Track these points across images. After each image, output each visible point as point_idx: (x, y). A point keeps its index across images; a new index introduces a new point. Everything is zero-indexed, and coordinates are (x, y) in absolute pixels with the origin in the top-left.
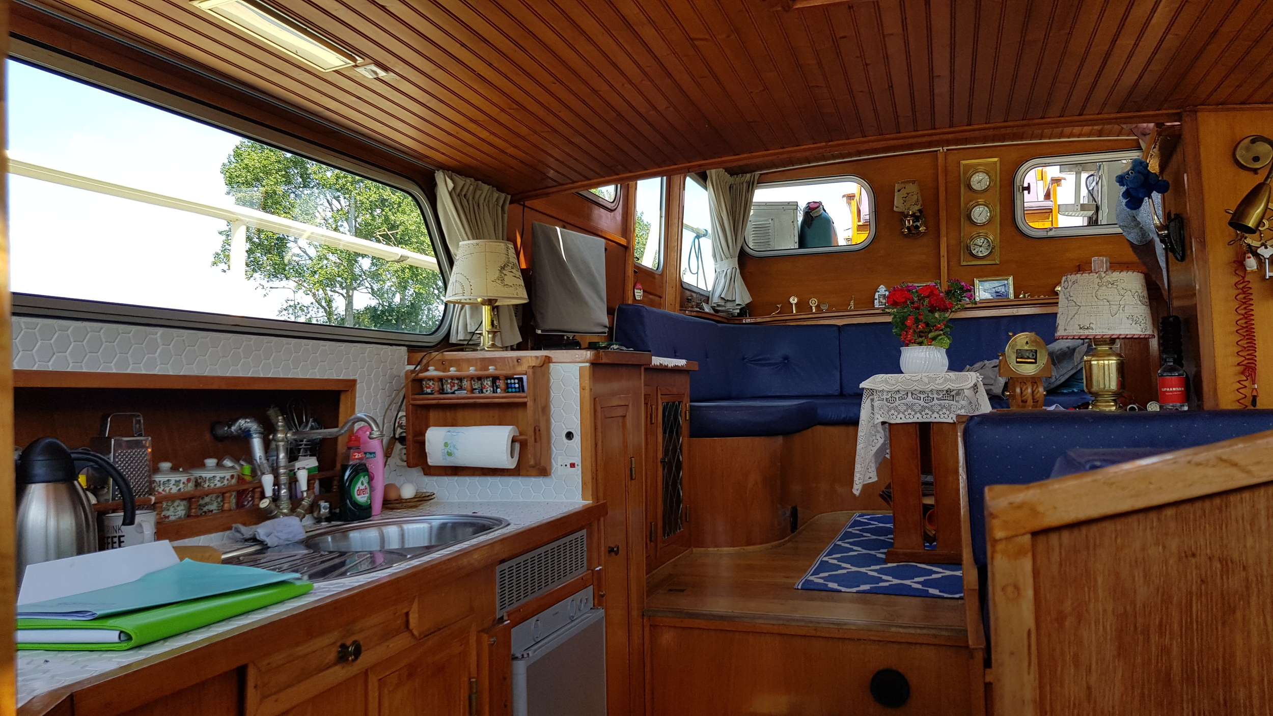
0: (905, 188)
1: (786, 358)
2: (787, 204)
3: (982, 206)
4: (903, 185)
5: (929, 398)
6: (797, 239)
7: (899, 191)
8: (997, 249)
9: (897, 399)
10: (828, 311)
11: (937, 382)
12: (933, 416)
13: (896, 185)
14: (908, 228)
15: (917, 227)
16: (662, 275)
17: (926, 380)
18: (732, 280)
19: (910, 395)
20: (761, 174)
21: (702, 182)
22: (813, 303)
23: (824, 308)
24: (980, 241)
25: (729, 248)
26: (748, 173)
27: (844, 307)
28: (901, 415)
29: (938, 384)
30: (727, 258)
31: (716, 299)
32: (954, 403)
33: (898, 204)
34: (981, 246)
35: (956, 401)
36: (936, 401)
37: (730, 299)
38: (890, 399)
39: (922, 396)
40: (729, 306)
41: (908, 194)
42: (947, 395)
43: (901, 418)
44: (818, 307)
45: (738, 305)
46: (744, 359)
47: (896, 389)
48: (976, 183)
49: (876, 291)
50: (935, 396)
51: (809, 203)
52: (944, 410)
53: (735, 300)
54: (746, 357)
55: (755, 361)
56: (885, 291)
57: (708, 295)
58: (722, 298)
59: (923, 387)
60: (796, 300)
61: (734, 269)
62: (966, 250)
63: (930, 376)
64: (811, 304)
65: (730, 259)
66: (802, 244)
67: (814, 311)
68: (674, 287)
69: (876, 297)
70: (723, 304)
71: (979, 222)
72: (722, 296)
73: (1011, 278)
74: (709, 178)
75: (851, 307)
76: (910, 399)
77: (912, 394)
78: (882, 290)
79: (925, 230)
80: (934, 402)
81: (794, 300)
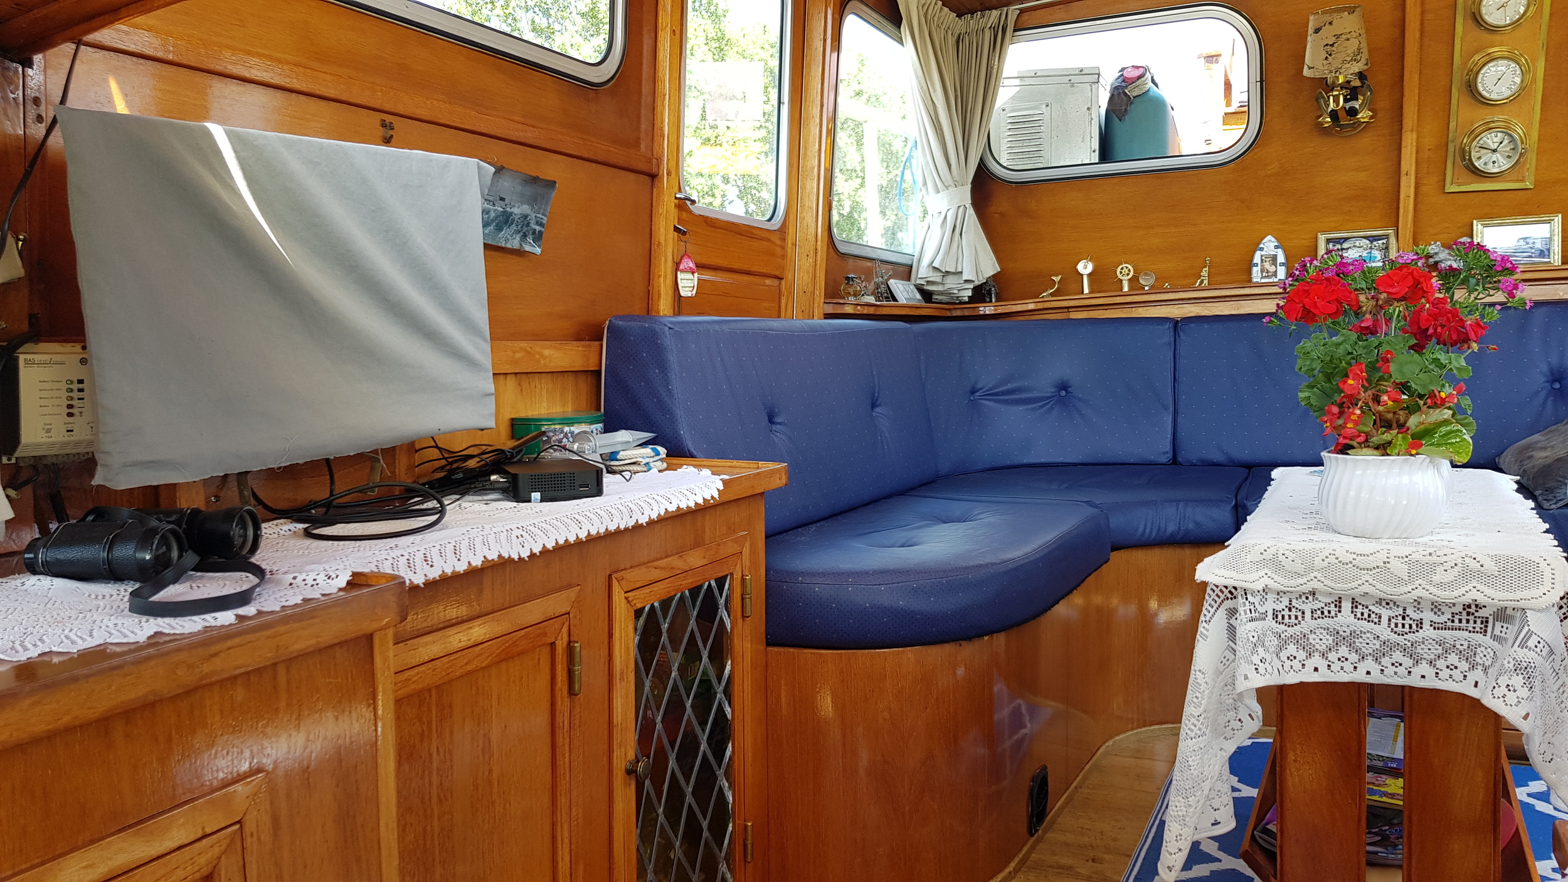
0: (1330, 23)
1: (1063, 386)
2: (1077, 72)
3: (1505, 62)
4: (1327, 18)
5: (1408, 621)
6: (1096, 144)
7: (1317, 31)
8: (1532, 157)
9: (1308, 615)
10: (1154, 289)
11: (1436, 578)
12: (1418, 671)
13: (1312, 18)
14: (1334, 115)
15: (1352, 112)
16: (783, 230)
17: (1399, 568)
18: (957, 231)
19: (1346, 606)
20: (1022, 11)
21: (890, 27)
22: (1125, 272)
23: (1146, 282)
24: (1492, 139)
25: (949, 166)
26: (996, 9)
27: (1184, 280)
28: (1317, 660)
29: (1440, 585)
30: (947, 187)
31: (923, 272)
32: (1487, 640)
33: (1314, 62)
34: (1494, 151)
35: (1495, 638)
36: (1427, 632)
37: (953, 270)
38: (1286, 612)
39: (1386, 613)
40: (951, 283)
41: (1338, 36)
42: (1464, 617)
43: (1316, 669)
44: (1134, 281)
45: (966, 281)
46: (973, 392)
47: (1306, 588)
48: (1493, 9)
49: (1256, 247)
50: (1428, 616)
51: (1123, 69)
52: (1453, 659)
53: (961, 272)
54: (980, 386)
55: (1004, 393)
56: (1276, 247)
57: (910, 263)
58: (935, 268)
59: (1389, 590)
60: (1090, 268)
61: (961, 209)
62: (1458, 159)
63: (1415, 557)
64: (1120, 276)
65: (952, 189)
66: (1106, 153)
67: (1126, 289)
68: (812, 254)
69: (1257, 259)
70: (938, 279)
71: (1494, 96)
72: (936, 264)
73: (1560, 216)
74: (904, 21)
75: (1202, 282)
76: (1346, 619)
77: (1355, 603)
78: (1269, 245)
79: (1371, 117)
80: (1421, 633)
81: (1085, 268)
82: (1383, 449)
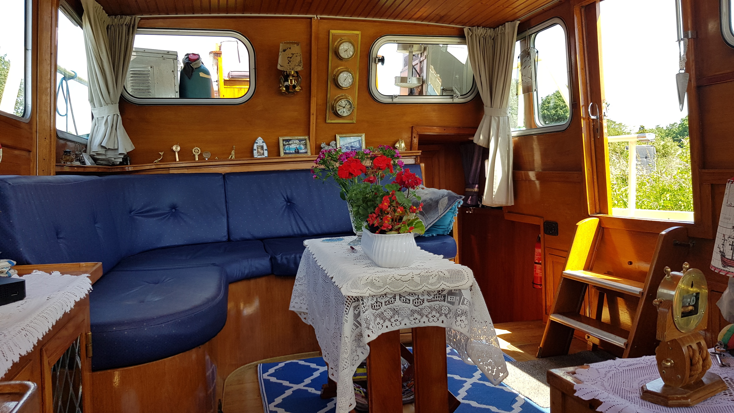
0: (290, 48)
1: (174, 207)
2: (166, 53)
3: (346, 73)
4: (288, 46)
5: (419, 300)
6: (177, 89)
7: (284, 51)
8: (355, 110)
9: (383, 304)
10: (210, 160)
11: (430, 282)
12: (422, 320)
13: (281, 45)
14: (287, 87)
15: (294, 87)
16: (30, 123)
17: (417, 279)
18: (114, 127)
19: (397, 297)
20: (142, 19)
21: (76, 17)
22: (196, 151)
23: (207, 156)
24: (343, 103)
25: (109, 93)
26: (128, 15)
27: (225, 156)
28: (387, 323)
29: (431, 284)
30: (107, 104)
31: (95, 148)
32: (445, 303)
33: (282, 63)
34: (344, 107)
35: (448, 302)
36: (426, 304)
37: (112, 148)
38: (375, 304)
39: (411, 298)
40: (110, 155)
41: (293, 54)
42: (438, 296)
43: (387, 327)
44: (200, 156)
45: (120, 154)
46: (130, 212)
47: (383, 293)
48: (343, 51)
49: (254, 142)
50: (426, 297)
51: (187, 54)
52: (434, 313)
53: (118, 149)
54: (133, 209)
55: (142, 213)
56: (263, 142)
57: (85, 143)
58: (102, 147)
59: (414, 289)
60: (179, 149)
61: (116, 116)
62: (331, 110)
63: (422, 274)
64: (194, 153)
65: (110, 105)
67: (197, 159)
68: (48, 137)
69: (255, 147)
70: (104, 153)
71: (343, 86)
72: (103, 144)
73: (364, 135)
74: (85, 12)
75: (232, 157)
76: (398, 303)
77: (400, 296)
78: (260, 141)
79: (300, 90)
80: (424, 305)
81: (176, 148)
82: (398, 231)
